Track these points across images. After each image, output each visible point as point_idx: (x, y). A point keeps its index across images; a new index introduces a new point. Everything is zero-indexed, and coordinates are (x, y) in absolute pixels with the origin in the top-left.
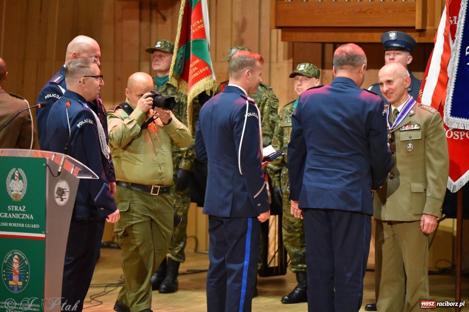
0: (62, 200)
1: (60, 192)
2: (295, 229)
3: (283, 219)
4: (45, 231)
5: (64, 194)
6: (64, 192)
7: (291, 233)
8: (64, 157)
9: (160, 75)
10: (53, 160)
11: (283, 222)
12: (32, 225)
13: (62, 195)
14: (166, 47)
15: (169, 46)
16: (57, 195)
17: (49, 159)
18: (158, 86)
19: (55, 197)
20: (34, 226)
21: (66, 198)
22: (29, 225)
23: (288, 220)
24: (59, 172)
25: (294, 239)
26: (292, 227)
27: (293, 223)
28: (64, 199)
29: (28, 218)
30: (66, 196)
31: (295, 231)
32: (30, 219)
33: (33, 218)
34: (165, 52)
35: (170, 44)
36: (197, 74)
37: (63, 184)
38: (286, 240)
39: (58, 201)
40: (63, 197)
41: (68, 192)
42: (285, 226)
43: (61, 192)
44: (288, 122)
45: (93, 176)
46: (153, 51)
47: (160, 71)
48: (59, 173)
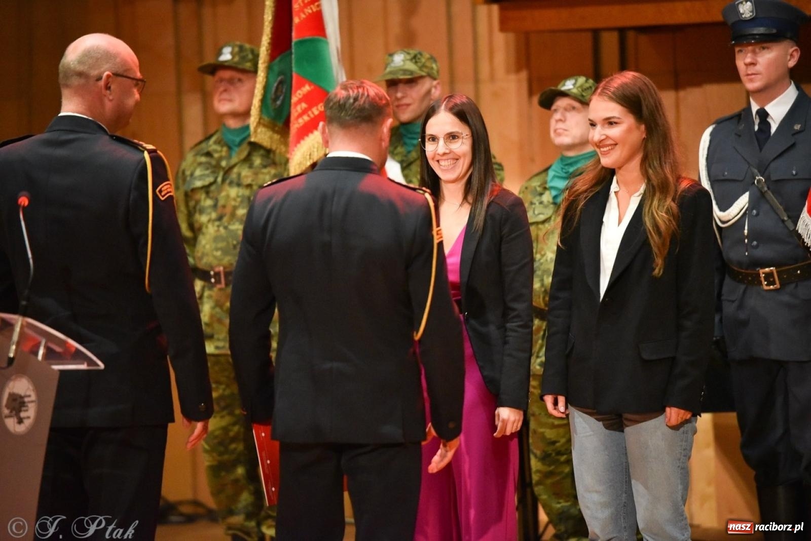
0: (20, 421)
1: (14, 402)
2: (559, 457)
3: (531, 434)
5: (25, 409)
6: (24, 402)
7: (550, 465)
8: (20, 323)
9: (232, 123)
11: (531, 441)
13: (20, 411)
14: (243, 58)
15: (250, 56)
16: (9, 411)
18: (230, 148)
19: (4, 416)
21: (28, 418)
23: (543, 437)
24: (10, 358)
25: (558, 478)
26: (553, 450)
27: (554, 443)
28: (24, 418)
30: (30, 412)
31: (558, 460)
34: (243, 71)
35: (251, 52)
36: (306, 118)
37: (21, 386)
38: (539, 483)
39: (11, 423)
40: (23, 415)
41: (32, 401)
42: (535, 451)
43: (17, 403)
44: (536, 212)
45: (91, 362)
46: (215, 68)
48: (11, 361)
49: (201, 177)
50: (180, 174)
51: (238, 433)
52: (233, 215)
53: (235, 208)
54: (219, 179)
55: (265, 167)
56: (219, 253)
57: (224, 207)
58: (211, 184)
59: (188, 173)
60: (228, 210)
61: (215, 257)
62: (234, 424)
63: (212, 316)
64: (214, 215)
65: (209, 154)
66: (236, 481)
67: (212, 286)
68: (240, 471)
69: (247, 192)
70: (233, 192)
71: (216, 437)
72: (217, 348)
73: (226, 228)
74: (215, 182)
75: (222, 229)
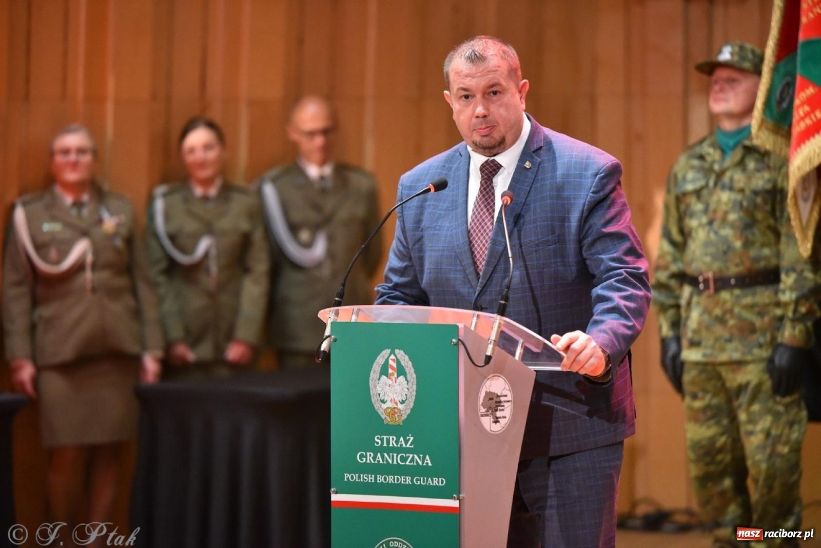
0: (496, 421)
1: (490, 401)
4: (459, 492)
5: (501, 408)
6: (500, 402)
8: (498, 322)
10: (473, 328)
12: (430, 479)
13: (496, 410)
14: (743, 58)
15: (750, 56)
16: (486, 409)
17: (465, 327)
18: (723, 152)
19: (480, 414)
20: (435, 482)
21: (505, 417)
22: (422, 478)
24: (487, 356)
28: (500, 418)
29: (420, 463)
30: (506, 412)
32: (425, 464)
33: (430, 464)
34: (741, 70)
35: (753, 52)
36: (808, 121)
37: (497, 385)
39: (487, 422)
40: (498, 414)
41: (508, 401)
43: (494, 403)
46: (712, 67)
47: (730, 115)
48: (488, 359)
49: (693, 181)
50: (672, 177)
51: (725, 443)
52: (724, 220)
53: (726, 213)
54: (711, 183)
55: (758, 170)
56: (708, 259)
57: (715, 211)
58: (702, 189)
59: (680, 176)
60: (719, 215)
61: (705, 263)
62: (722, 434)
63: (700, 323)
64: (704, 220)
65: (702, 157)
66: (723, 493)
67: (700, 293)
68: (727, 483)
69: (739, 197)
70: (725, 196)
71: (702, 447)
72: (704, 355)
73: (716, 233)
74: (707, 185)
75: (712, 236)
